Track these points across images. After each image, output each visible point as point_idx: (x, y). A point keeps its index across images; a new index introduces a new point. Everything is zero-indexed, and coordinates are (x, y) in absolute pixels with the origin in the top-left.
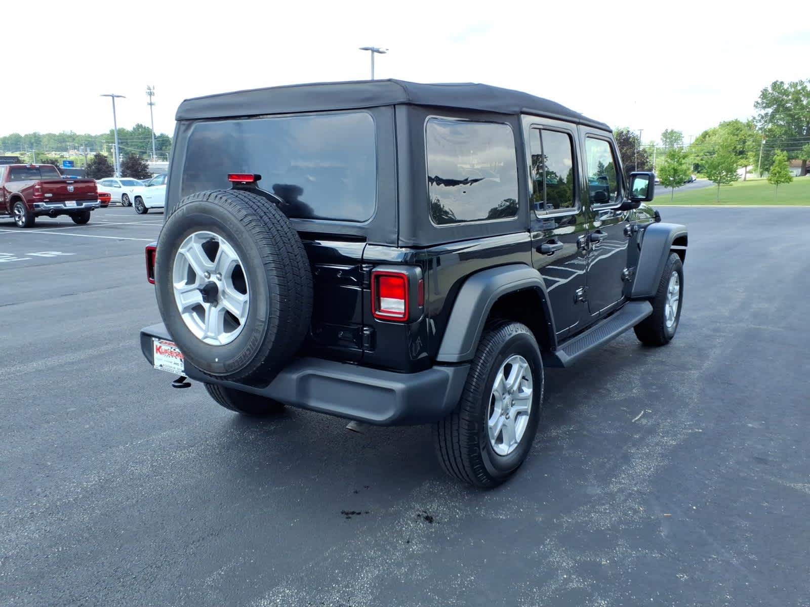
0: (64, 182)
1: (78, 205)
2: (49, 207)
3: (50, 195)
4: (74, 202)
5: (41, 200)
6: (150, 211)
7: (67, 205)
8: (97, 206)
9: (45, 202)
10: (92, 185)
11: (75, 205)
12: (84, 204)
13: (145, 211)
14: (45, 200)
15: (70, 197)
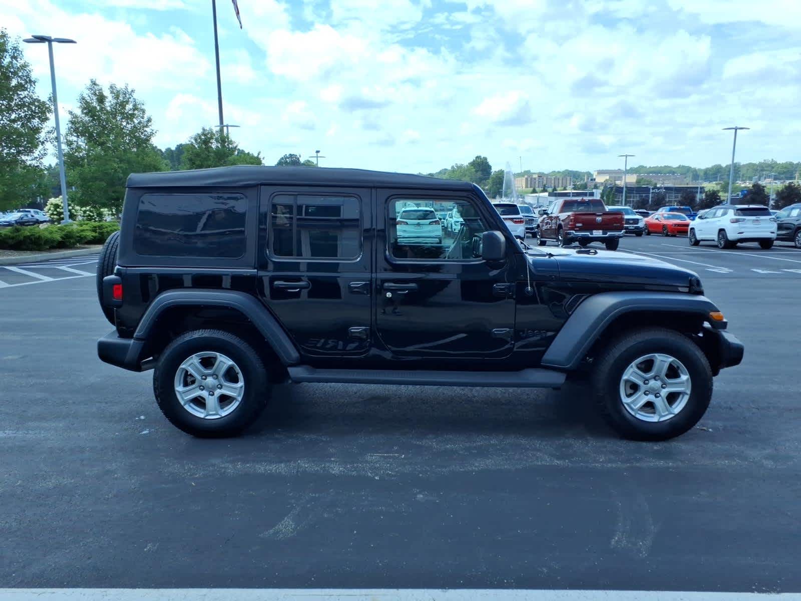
0: (594, 214)
1: (603, 234)
2: (577, 235)
3: (580, 225)
4: (601, 231)
5: (572, 229)
6: (701, 243)
7: (594, 234)
8: (622, 235)
9: (575, 230)
10: (619, 216)
11: (601, 233)
12: (609, 233)
13: (697, 243)
14: (576, 229)
15: (597, 226)
